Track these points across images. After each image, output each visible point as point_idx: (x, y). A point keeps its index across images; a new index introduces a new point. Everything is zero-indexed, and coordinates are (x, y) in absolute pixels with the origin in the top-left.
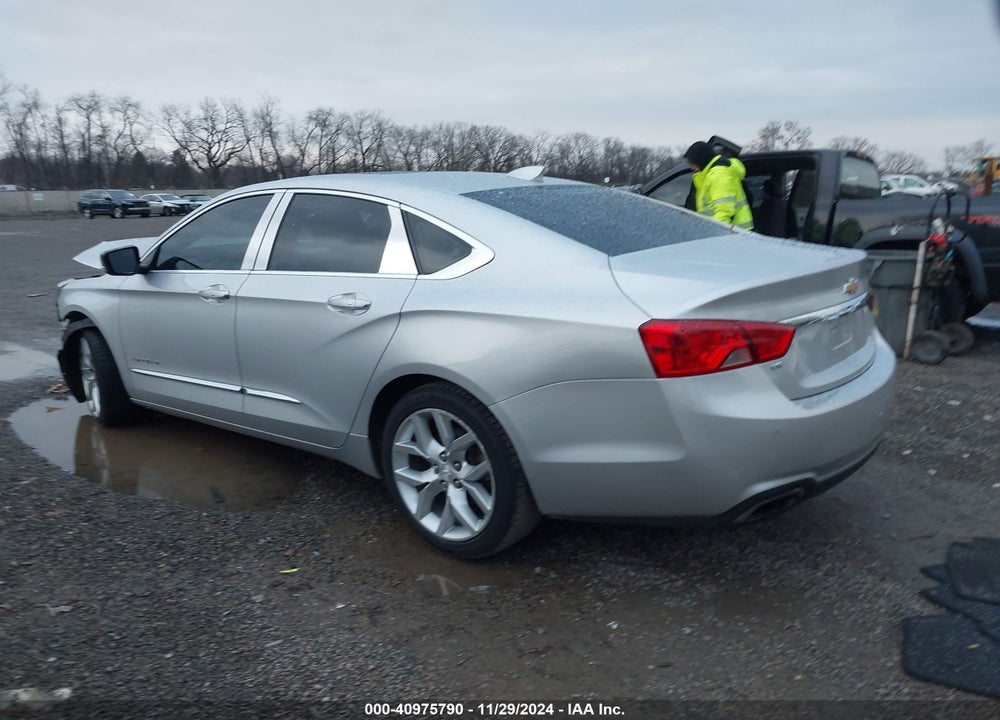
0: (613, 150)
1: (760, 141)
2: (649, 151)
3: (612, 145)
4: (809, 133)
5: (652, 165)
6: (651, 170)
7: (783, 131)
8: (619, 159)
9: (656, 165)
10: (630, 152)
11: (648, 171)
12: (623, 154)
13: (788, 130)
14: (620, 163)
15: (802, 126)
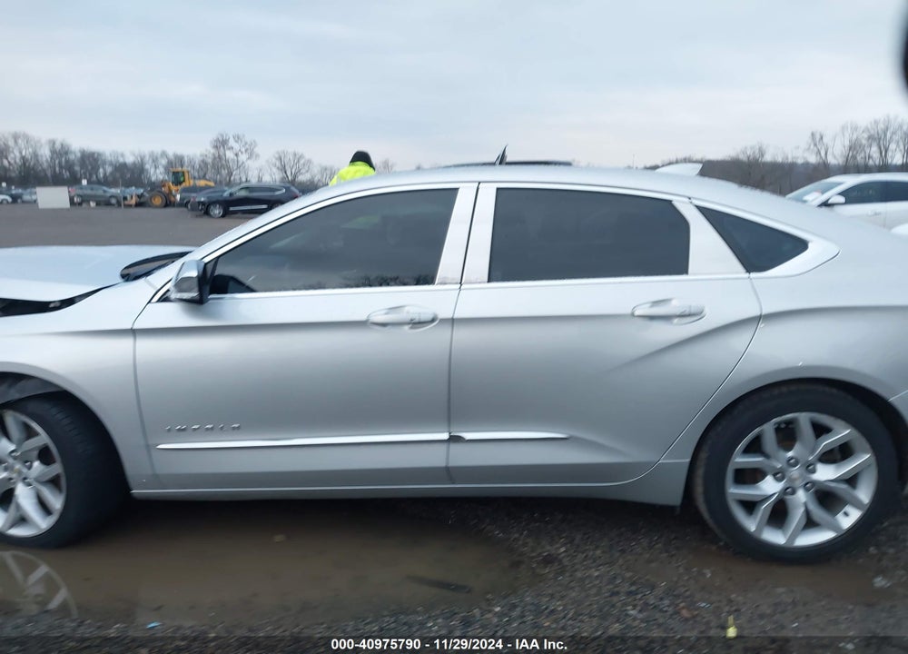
0: (60, 152)
1: (212, 151)
2: (99, 154)
3: (58, 146)
4: (255, 147)
5: (105, 170)
6: (105, 174)
7: (232, 143)
8: (67, 161)
9: (109, 169)
10: (79, 155)
11: (101, 175)
12: (72, 157)
13: (237, 142)
14: (69, 166)
15: (248, 139)
